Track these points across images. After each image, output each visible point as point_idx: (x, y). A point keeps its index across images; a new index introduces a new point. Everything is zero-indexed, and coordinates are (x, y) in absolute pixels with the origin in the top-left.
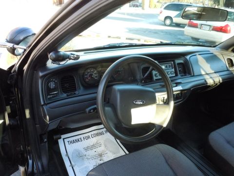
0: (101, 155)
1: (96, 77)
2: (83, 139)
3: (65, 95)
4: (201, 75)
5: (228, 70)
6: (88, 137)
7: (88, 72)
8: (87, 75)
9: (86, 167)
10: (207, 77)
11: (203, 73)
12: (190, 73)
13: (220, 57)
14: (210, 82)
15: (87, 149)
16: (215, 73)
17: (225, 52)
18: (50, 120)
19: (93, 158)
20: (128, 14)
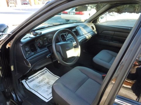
0: (48, 83)
1: (42, 43)
2: (35, 79)
3: (33, 53)
4: (83, 35)
5: (93, 31)
6: (38, 77)
7: (38, 42)
8: (37, 43)
9: (43, 90)
10: (86, 35)
11: (84, 34)
12: (79, 35)
13: (88, 26)
14: (87, 37)
15: (39, 82)
16: (88, 33)
17: (89, 24)
18: (31, 65)
19: (45, 85)
20: (22, 10)
